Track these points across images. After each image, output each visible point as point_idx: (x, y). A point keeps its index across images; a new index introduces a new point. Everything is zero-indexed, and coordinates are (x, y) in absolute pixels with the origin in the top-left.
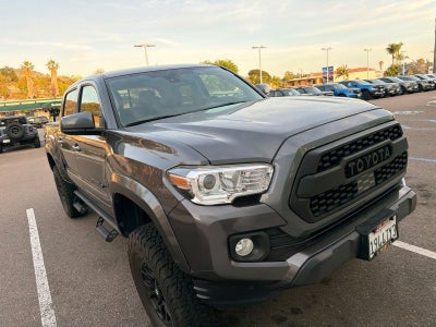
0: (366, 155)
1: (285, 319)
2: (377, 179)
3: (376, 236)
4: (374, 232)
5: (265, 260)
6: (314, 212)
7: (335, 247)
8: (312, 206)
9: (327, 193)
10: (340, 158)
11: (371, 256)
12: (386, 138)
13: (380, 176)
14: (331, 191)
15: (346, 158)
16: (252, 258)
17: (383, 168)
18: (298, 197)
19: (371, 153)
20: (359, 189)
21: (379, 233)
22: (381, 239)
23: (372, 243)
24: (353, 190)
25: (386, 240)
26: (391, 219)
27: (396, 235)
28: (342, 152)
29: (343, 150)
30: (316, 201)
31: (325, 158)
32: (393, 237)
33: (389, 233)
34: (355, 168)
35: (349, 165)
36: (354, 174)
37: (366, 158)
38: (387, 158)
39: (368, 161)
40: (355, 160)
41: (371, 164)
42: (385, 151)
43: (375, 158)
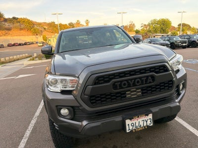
2: (142, 93)
3: (134, 122)
4: (131, 119)
6: (92, 103)
8: (91, 100)
9: (101, 95)
10: (111, 79)
11: (128, 131)
13: (145, 91)
14: (105, 94)
15: (114, 80)
16: (66, 117)
18: (84, 95)
19: (135, 79)
20: (127, 96)
21: (136, 121)
22: (137, 124)
23: (128, 125)
24: (122, 96)
25: (142, 126)
26: (147, 115)
27: (152, 125)
28: (113, 77)
29: (114, 76)
30: (94, 98)
31: (100, 79)
32: (148, 124)
33: (145, 122)
34: (120, 86)
35: (116, 84)
36: (120, 89)
37: (130, 81)
38: (150, 82)
39: (131, 83)
40: (121, 82)
41: (134, 85)
42: (147, 79)
43: (138, 82)
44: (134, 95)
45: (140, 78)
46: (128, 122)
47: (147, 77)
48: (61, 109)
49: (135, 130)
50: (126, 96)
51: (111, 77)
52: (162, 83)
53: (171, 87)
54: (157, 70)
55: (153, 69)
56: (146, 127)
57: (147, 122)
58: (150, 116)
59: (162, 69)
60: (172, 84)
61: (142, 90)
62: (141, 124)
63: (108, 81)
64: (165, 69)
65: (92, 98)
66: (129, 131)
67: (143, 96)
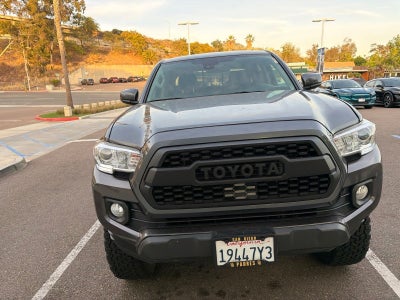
0: (233, 165)
2: (259, 194)
3: (233, 248)
4: (227, 241)
6: (157, 200)
9: (174, 187)
11: (219, 264)
13: (265, 191)
14: (181, 187)
16: (118, 220)
17: (269, 183)
18: (145, 183)
20: (226, 196)
21: (237, 246)
22: (240, 253)
23: (222, 251)
24: (215, 194)
25: (250, 258)
26: (262, 239)
27: (272, 259)
28: (197, 155)
29: (200, 154)
30: (160, 191)
31: (173, 157)
32: (264, 257)
33: (257, 252)
34: (211, 174)
35: (202, 170)
36: (210, 179)
37: (230, 167)
39: (233, 171)
40: (213, 166)
41: (239, 175)
42: (268, 166)
43: (247, 170)
44: (240, 195)
45: (252, 163)
46: (220, 245)
47: (268, 163)
48: (112, 203)
49: (235, 263)
50: (222, 196)
51: (194, 156)
52: (304, 178)
53: (326, 188)
54: (291, 151)
55: (283, 149)
56: (259, 263)
57: (261, 252)
58: (269, 242)
59: (305, 150)
60: (328, 182)
61: (258, 187)
62: (249, 253)
63: (188, 163)
64: (312, 150)
65: (156, 191)
66: (223, 264)
67: (258, 199)
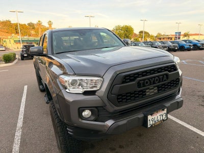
0: (151, 78)
1: (115, 149)
2: (158, 91)
3: (153, 117)
4: (151, 115)
5: (95, 121)
6: (119, 102)
7: (129, 119)
8: (118, 99)
9: (127, 94)
10: (135, 78)
11: (149, 126)
12: (166, 70)
13: (161, 89)
14: (129, 93)
15: (138, 79)
16: (89, 119)
17: (162, 85)
18: (112, 94)
19: (154, 77)
21: (155, 116)
22: (156, 119)
23: (150, 120)
24: (143, 93)
25: (159, 120)
26: (163, 110)
27: (166, 118)
28: (137, 75)
29: (138, 74)
30: (120, 97)
31: (127, 78)
32: (164, 119)
34: (143, 84)
35: (140, 82)
36: (143, 87)
38: (165, 80)
39: (152, 81)
40: (144, 80)
41: (154, 83)
42: (163, 77)
43: (157, 80)
44: (152, 92)
45: (158, 76)
46: (150, 117)
49: (154, 124)
50: (146, 94)
51: (135, 76)
52: (172, 81)
53: (178, 84)
54: (169, 69)
56: (162, 121)
57: (162, 116)
58: (165, 111)
59: (173, 68)
60: (179, 81)
61: (158, 88)
62: (159, 118)
63: (133, 80)
64: (175, 68)
67: (159, 93)
